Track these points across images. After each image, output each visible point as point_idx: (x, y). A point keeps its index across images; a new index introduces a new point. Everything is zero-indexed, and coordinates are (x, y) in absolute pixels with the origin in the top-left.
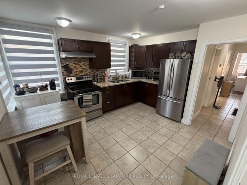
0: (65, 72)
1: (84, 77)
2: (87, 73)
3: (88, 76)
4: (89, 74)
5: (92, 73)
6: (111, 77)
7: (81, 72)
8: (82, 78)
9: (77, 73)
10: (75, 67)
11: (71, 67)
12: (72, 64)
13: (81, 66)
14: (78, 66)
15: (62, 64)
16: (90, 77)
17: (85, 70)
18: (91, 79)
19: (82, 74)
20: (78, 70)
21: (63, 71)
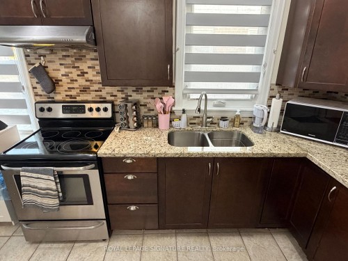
0: (38, 86)
1: (87, 106)
2: (103, 93)
3: (102, 106)
4: (109, 98)
5: (120, 95)
6: (184, 117)
7: (85, 90)
8: (82, 110)
9: (73, 93)
10: (66, 75)
11: (53, 74)
12: (56, 65)
13: (83, 74)
14: (74, 74)
15: (30, 64)
16: (106, 110)
17: (96, 87)
18: (109, 115)
19: (89, 98)
20: (76, 85)
21: (35, 85)
